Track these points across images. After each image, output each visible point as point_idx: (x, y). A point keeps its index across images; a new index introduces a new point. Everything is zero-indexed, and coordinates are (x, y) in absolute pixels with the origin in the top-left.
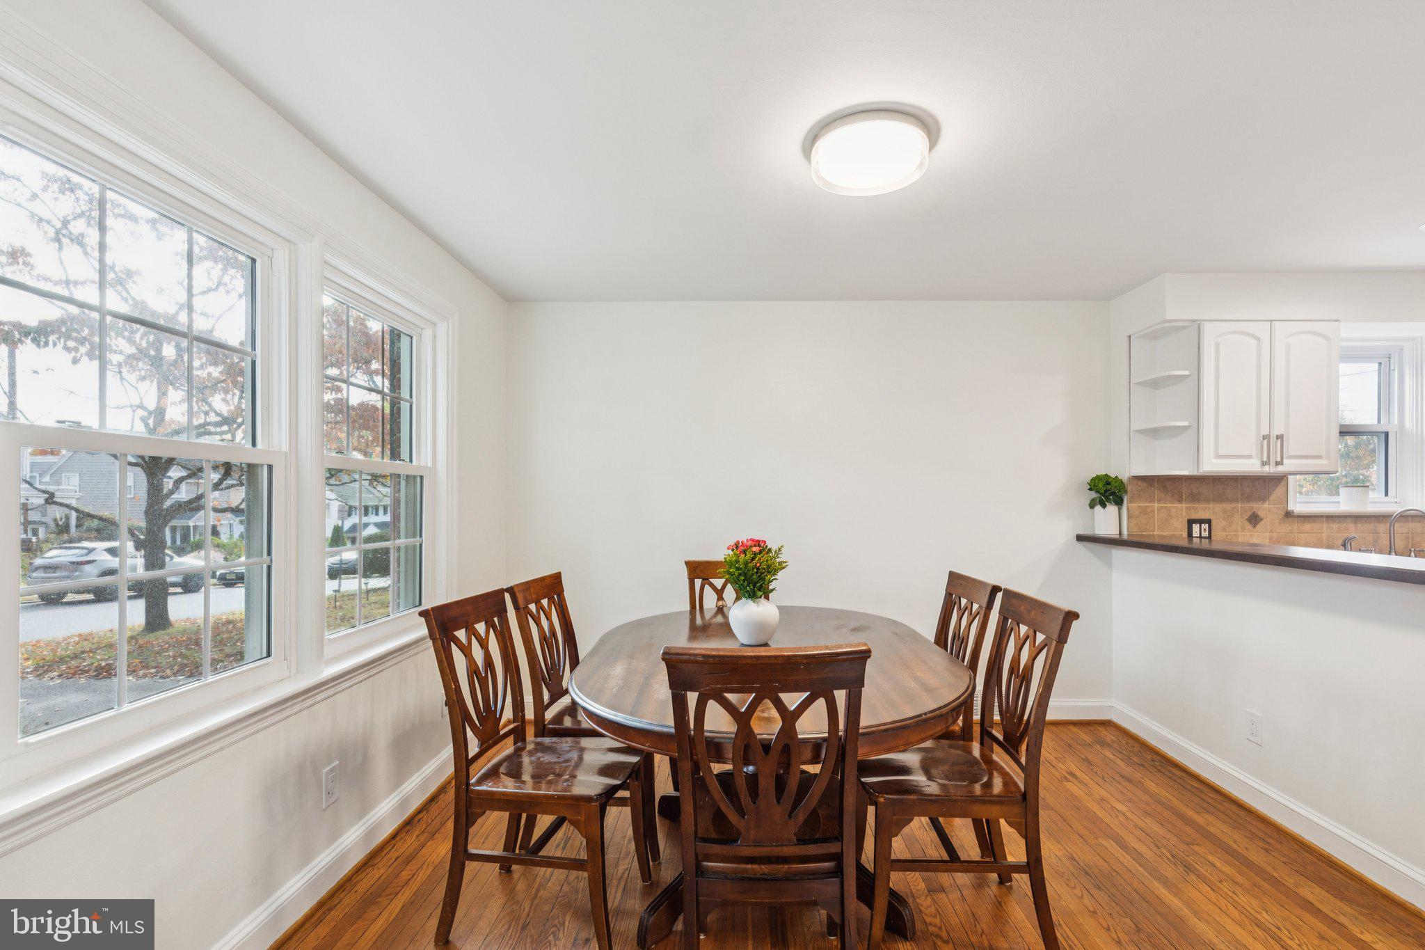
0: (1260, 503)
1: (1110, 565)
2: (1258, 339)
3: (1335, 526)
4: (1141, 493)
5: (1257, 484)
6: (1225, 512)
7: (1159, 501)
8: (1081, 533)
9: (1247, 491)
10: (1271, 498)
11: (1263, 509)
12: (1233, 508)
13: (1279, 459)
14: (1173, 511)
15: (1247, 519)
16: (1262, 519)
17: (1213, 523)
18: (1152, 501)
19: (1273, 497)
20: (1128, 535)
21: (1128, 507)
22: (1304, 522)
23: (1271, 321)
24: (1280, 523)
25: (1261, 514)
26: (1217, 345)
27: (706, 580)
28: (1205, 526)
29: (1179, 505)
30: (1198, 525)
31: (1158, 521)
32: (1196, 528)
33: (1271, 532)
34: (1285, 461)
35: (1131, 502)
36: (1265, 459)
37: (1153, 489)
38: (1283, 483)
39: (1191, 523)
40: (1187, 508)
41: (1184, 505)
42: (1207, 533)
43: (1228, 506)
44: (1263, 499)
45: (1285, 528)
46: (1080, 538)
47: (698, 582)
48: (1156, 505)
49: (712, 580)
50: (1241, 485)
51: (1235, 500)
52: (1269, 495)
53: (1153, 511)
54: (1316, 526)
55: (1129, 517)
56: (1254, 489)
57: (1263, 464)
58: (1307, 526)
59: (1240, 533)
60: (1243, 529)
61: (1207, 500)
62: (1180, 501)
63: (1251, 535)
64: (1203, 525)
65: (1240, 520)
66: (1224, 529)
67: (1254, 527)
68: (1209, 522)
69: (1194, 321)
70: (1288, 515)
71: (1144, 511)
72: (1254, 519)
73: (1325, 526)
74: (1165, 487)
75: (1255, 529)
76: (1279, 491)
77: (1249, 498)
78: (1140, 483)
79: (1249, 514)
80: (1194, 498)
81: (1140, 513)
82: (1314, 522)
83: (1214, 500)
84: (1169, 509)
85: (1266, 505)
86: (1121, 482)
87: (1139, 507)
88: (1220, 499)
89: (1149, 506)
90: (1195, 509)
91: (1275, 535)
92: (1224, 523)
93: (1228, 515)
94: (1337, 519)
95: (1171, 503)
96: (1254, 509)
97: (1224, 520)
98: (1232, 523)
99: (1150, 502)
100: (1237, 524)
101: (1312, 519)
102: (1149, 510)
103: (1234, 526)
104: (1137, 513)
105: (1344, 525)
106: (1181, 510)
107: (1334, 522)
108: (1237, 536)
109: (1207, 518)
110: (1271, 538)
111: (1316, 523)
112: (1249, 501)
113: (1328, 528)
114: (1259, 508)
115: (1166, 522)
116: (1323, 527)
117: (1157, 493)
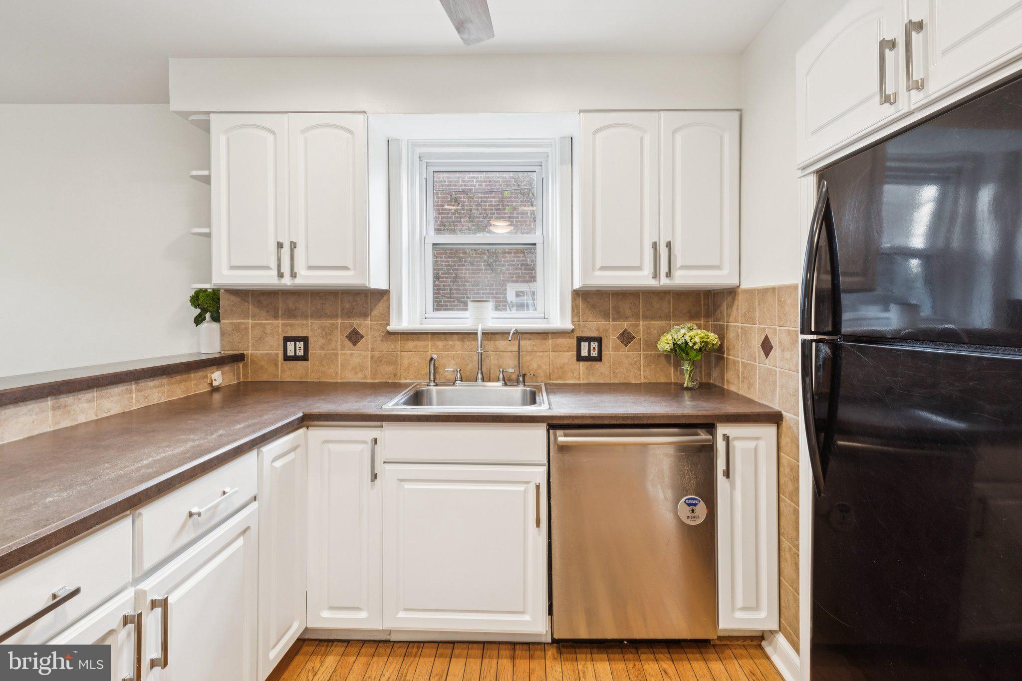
0: (362, 320)
3: (440, 344)
4: (234, 308)
5: (358, 299)
6: (323, 329)
7: (254, 317)
9: (347, 306)
10: (372, 314)
11: (365, 326)
12: (332, 325)
14: (268, 329)
15: (347, 337)
16: (362, 337)
17: (311, 341)
18: (246, 317)
19: (375, 312)
21: (221, 325)
22: (407, 340)
24: (382, 341)
25: (361, 331)
28: (300, 344)
29: (275, 322)
30: (293, 343)
31: (252, 338)
32: (290, 346)
33: (373, 350)
37: (246, 304)
38: (385, 298)
39: (287, 339)
40: (283, 325)
41: (280, 322)
42: (302, 351)
43: (327, 323)
44: (365, 315)
45: (386, 347)
48: (250, 321)
50: (341, 300)
51: (335, 316)
52: (371, 310)
53: (246, 328)
54: (420, 343)
55: (222, 334)
56: (355, 303)
58: (411, 344)
59: (340, 352)
60: (343, 347)
61: (305, 316)
62: (276, 317)
63: (351, 354)
64: (297, 343)
65: (339, 338)
66: (322, 348)
67: (355, 345)
68: (305, 340)
70: (390, 333)
71: (237, 328)
72: (355, 337)
73: (430, 343)
74: (259, 301)
75: (356, 348)
76: (381, 306)
77: (349, 314)
78: (233, 298)
79: (349, 331)
80: (291, 314)
81: (233, 330)
82: (418, 340)
83: (312, 316)
84: (263, 326)
85: (368, 322)
87: (231, 323)
88: (318, 315)
89: (243, 323)
90: (292, 326)
91: (377, 354)
92: (322, 341)
93: (327, 334)
94: (443, 337)
95: (266, 320)
96: (355, 326)
97: (323, 337)
98: (330, 341)
99: (243, 319)
100: (336, 342)
101: (416, 336)
102: (243, 326)
103: (333, 344)
104: (229, 330)
105: (451, 343)
106: (278, 327)
107: (440, 340)
108: (336, 355)
109: (305, 335)
110: (372, 358)
111: (420, 341)
112: (349, 317)
113: (433, 346)
114: (361, 324)
115: (260, 340)
116: (427, 345)
117: (253, 309)
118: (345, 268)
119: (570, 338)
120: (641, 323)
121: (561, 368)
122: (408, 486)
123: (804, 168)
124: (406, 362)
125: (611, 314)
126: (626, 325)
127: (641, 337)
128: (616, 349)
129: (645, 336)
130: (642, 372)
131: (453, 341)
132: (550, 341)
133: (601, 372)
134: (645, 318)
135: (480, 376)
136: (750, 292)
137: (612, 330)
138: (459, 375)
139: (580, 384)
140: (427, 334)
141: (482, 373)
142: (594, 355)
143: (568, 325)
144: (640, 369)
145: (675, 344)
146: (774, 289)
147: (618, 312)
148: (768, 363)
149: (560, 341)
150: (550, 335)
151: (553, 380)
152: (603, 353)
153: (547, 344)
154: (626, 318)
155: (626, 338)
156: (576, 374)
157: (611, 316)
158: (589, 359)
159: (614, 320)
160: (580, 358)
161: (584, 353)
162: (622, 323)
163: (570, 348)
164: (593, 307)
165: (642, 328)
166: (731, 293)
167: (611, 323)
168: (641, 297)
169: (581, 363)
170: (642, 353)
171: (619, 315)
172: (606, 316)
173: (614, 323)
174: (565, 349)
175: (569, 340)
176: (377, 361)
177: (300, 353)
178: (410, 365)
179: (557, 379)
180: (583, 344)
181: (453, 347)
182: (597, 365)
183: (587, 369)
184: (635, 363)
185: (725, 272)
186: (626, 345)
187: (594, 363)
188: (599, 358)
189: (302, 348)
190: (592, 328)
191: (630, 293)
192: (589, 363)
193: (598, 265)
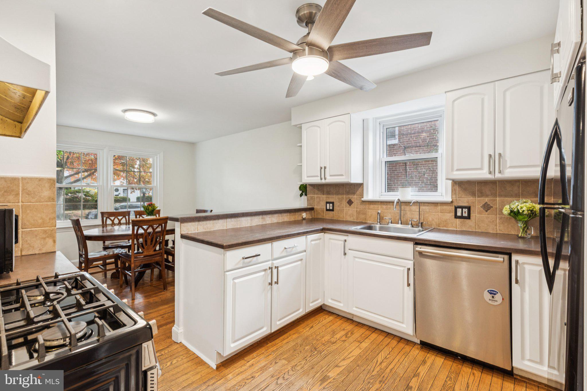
0: (353, 195)
3: (384, 207)
4: (311, 191)
5: (352, 187)
6: (339, 199)
7: (317, 194)
9: (348, 190)
10: (357, 193)
11: (354, 198)
12: (342, 197)
14: (321, 199)
15: (347, 202)
16: (353, 203)
17: (335, 203)
18: (314, 194)
19: (358, 193)
21: (307, 197)
22: (370, 204)
23: (324, 119)
24: (360, 204)
25: (353, 200)
29: (323, 196)
30: (329, 204)
31: (316, 202)
33: (357, 208)
35: (308, 195)
37: (315, 189)
38: (362, 186)
39: (327, 203)
41: (325, 196)
42: (332, 207)
43: (340, 196)
44: (354, 194)
45: (362, 207)
48: (316, 196)
50: (346, 188)
51: (343, 194)
52: (356, 192)
53: (315, 198)
54: (376, 206)
55: (308, 200)
56: (350, 189)
57: (321, 179)
58: (372, 206)
59: (345, 208)
60: (346, 206)
61: (333, 194)
62: (324, 194)
63: (349, 209)
64: (330, 204)
65: (345, 203)
66: (339, 206)
67: (350, 206)
68: (333, 203)
69: (300, 124)
70: (363, 200)
73: (380, 206)
74: (318, 188)
76: (360, 190)
77: (348, 193)
78: (310, 187)
79: (348, 200)
80: (328, 193)
81: (311, 199)
82: (375, 204)
83: (335, 194)
84: (319, 197)
85: (355, 196)
87: (310, 196)
88: (337, 193)
89: (313, 196)
90: (329, 197)
91: (358, 210)
92: (338, 204)
93: (341, 200)
94: (385, 203)
95: (321, 195)
96: (350, 198)
97: (339, 202)
98: (341, 204)
99: (314, 195)
100: (344, 204)
101: (374, 203)
102: (313, 198)
103: (342, 205)
104: (309, 198)
105: (389, 206)
106: (324, 198)
107: (384, 205)
108: (344, 209)
109: (333, 201)
110: (357, 211)
111: (376, 205)
112: (348, 194)
113: (381, 207)
114: (352, 197)
115: (319, 203)
116: (379, 207)
117: (316, 191)
118: (342, 175)
119: (451, 206)
120: (498, 199)
121: (445, 221)
122: (357, 259)
124: (370, 214)
125: (476, 194)
126: (486, 200)
127: (498, 207)
128: (480, 213)
129: (501, 206)
130: (498, 227)
131: (390, 205)
132: (439, 207)
133: (469, 224)
134: (500, 196)
135: (400, 222)
137: (477, 203)
138: (390, 221)
139: (457, 231)
140: (379, 202)
141: (401, 220)
142: (465, 215)
143: (449, 199)
144: (496, 225)
145: (512, 211)
147: (481, 193)
149: (444, 207)
150: (439, 204)
151: (440, 227)
152: (471, 215)
153: (437, 208)
154: (487, 196)
155: (487, 207)
156: (454, 225)
157: (476, 195)
158: (462, 217)
159: (479, 197)
160: (456, 217)
161: (459, 214)
162: (484, 199)
163: (450, 211)
164: (465, 190)
165: (498, 202)
167: (477, 198)
168: (497, 184)
169: (458, 220)
170: (498, 216)
171: (482, 194)
172: (473, 194)
173: (479, 199)
174: (448, 212)
175: (450, 207)
176: (358, 213)
177: (331, 208)
178: (371, 215)
179: (443, 227)
180: (458, 209)
181: (390, 208)
182: (467, 221)
183: (461, 223)
184: (493, 221)
186: (486, 211)
187: (466, 220)
188: (469, 217)
189: (332, 206)
190: (465, 201)
191: (490, 182)
192: (462, 220)
193: (455, 168)
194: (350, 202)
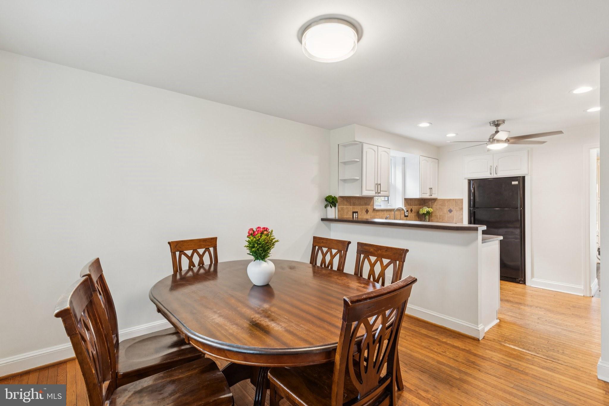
1: (330, 229)
2: (375, 151)
3: (383, 213)
4: (341, 202)
5: (368, 200)
6: (361, 209)
7: (346, 205)
8: (323, 218)
9: (366, 202)
11: (369, 208)
12: (363, 208)
13: (379, 192)
14: (349, 209)
16: (369, 211)
17: (358, 213)
18: (344, 206)
19: (371, 204)
20: (338, 218)
21: (338, 208)
22: (377, 212)
23: (378, 146)
24: (372, 212)
26: (366, 152)
27: (182, 252)
28: (357, 214)
30: (355, 213)
31: (345, 213)
32: (354, 215)
33: (370, 215)
34: (381, 192)
35: (339, 206)
36: (376, 191)
37: (344, 201)
38: (374, 199)
39: (353, 213)
40: (353, 208)
41: (352, 207)
43: (361, 207)
44: (369, 205)
45: (373, 214)
46: (323, 220)
47: (177, 253)
49: (186, 252)
50: (364, 200)
51: (363, 205)
53: (344, 209)
54: (379, 213)
55: (338, 211)
57: (376, 193)
59: (364, 215)
61: (357, 205)
62: (351, 206)
63: (367, 216)
65: (364, 212)
66: (361, 215)
67: (367, 213)
69: (361, 142)
70: (374, 210)
71: (342, 209)
73: (381, 213)
74: (347, 200)
76: (372, 202)
78: (341, 199)
79: (366, 209)
80: (354, 204)
82: (379, 211)
85: (369, 207)
86: (336, 198)
87: (341, 207)
88: (360, 205)
90: (354, 208)
91: (372, 216)
92: (360, 213)
93: (362, 210)
95: (349, 206)
98: (362, 213)
104: (340, 209)
106: (351, 208)
108: (363, 217)
109: (357, 211)
110: (370, 217)
112: (366, 205)
115: (347, 213)
117: (345, 203)
118: (386, 191)
123: (465, 178)
128: (410, 213)
134: (414, 205)
136: (444, 200)
143: (403, 207)
144: (413, 219)
145: (427, 212)
146: (454, 199)
147: (410, 204)
148: (450, 214)
150: (400, 210)
152: (408, 215)
155: (412, 211)
159: (410, 206)
160: (405, 216)
162: (412, 207)
163: (403, 213)
164: (407, 203)
165: (415, 208)
166: (435, 200)
175: (403, 211)
177: (356, 217)
180: (405, 212)
185: (436, 195)
193: (423, 193)
194: (367, 211)
